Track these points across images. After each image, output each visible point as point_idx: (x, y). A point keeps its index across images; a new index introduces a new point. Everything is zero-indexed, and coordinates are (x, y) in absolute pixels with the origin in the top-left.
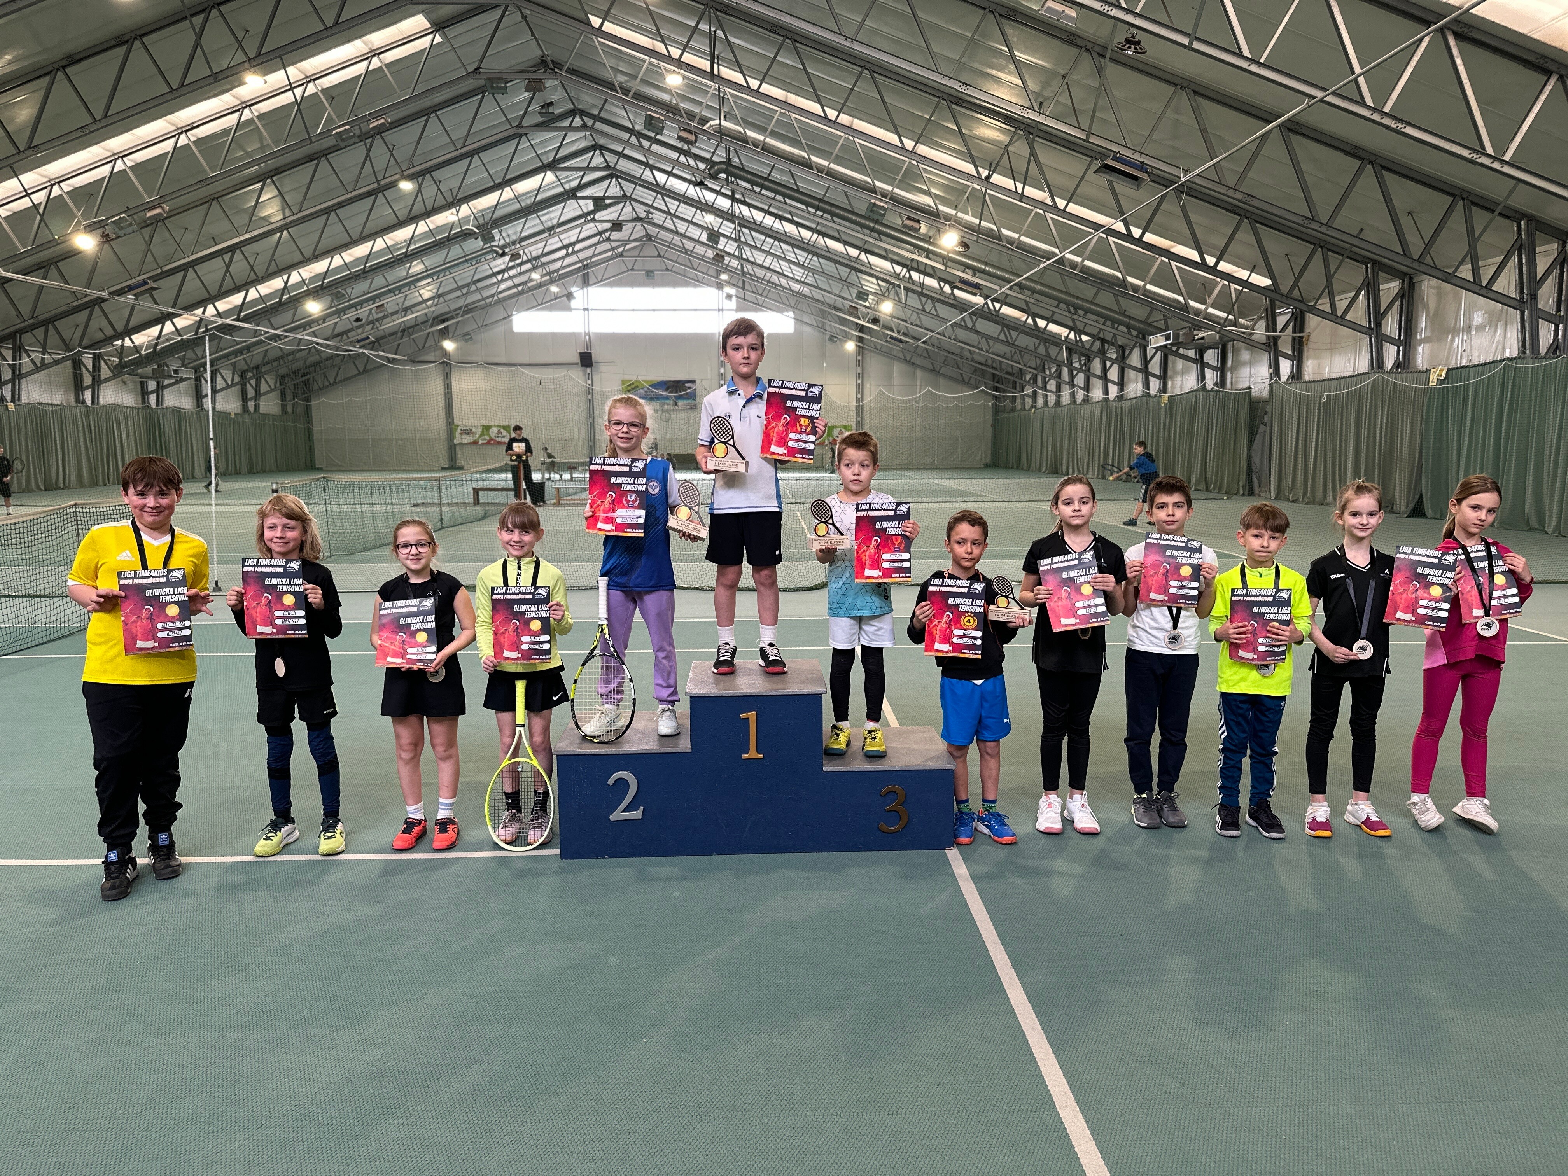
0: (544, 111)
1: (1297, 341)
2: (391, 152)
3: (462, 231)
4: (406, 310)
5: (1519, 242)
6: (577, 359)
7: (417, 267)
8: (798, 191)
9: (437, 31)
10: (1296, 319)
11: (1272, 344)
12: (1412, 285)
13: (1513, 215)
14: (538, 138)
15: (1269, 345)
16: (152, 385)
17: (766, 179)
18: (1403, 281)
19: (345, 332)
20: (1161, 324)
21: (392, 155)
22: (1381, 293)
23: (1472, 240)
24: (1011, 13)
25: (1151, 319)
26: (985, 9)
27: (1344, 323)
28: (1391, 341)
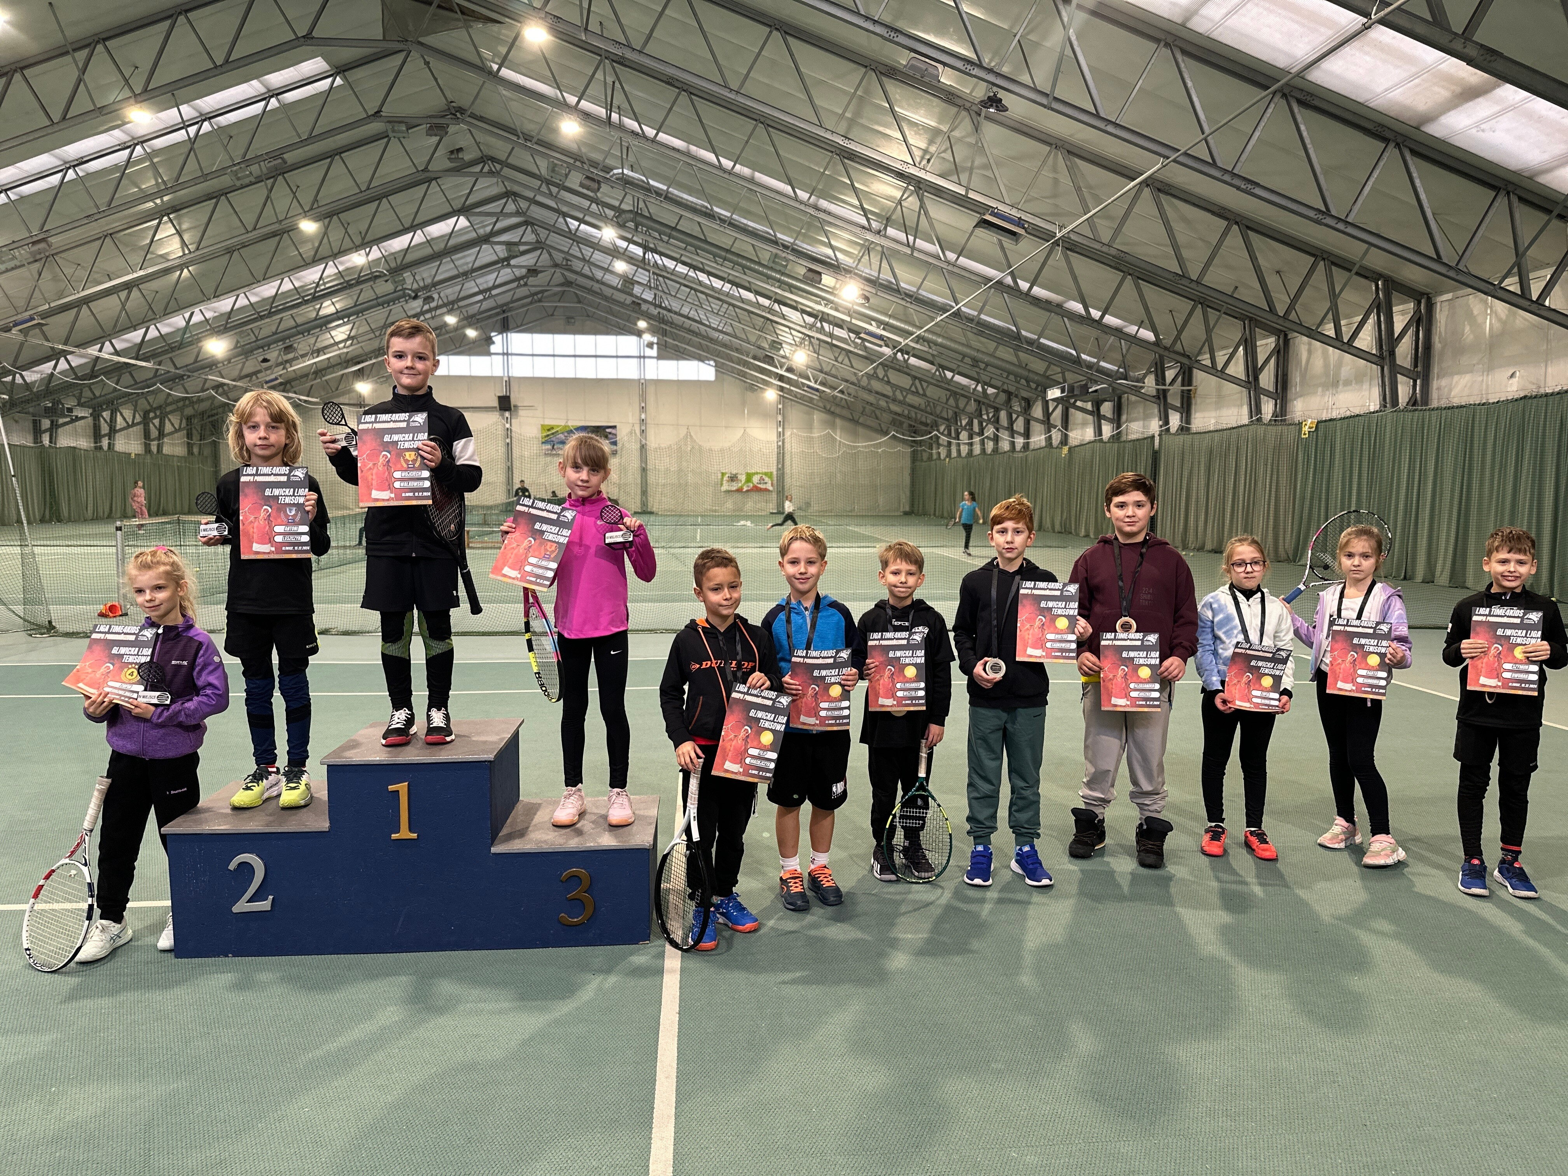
0: (453, 156)
1: (1185, 395)
2: (294, 193)
3: (372, 273)
4: (319, 352)
5: (1377, 300)
6: (495, 403)
7: (328, 308)
8: (706, 241)
9: (338, 73)
10: (1184, 373)
11: (1161, 397)
12: (1287, 341)
13: (1369, 275)
14: (448, 182)
15: (1159, 398)
16: (46, 423)
17: (674, 229)
18: (1279, 337)
19: (255, 373)
20: (1059, 378)
21: (295, 196)
22: (1259, 350)
23: (1334, 296)
24: (892, 72)
25: (1049, 373)
26: (866, 67)
27: (1225, 376)
28: (1268, 394)
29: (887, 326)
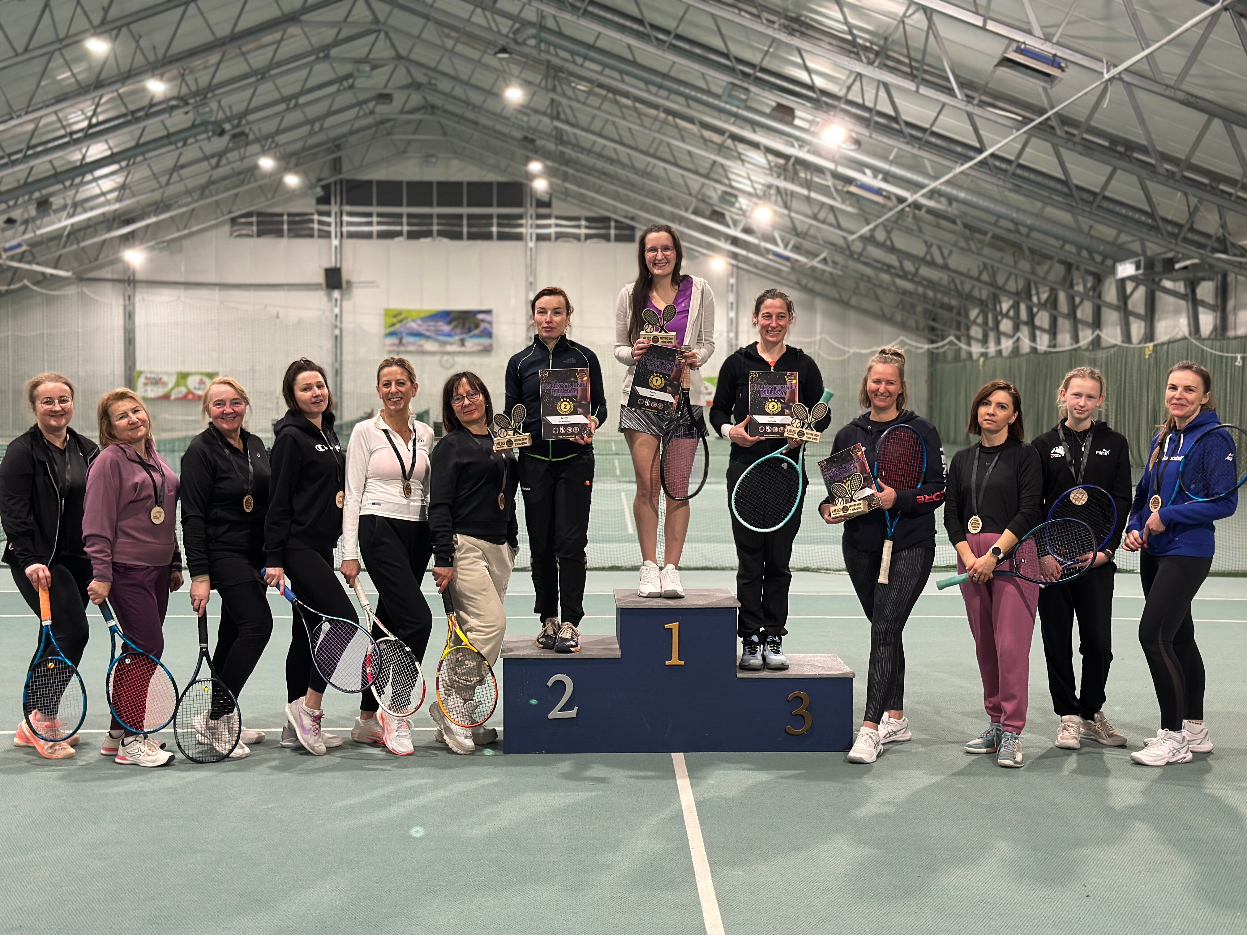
3: (167, 101)
6: (321, 278)
25: (1121, 240)
29: (888, 177)
